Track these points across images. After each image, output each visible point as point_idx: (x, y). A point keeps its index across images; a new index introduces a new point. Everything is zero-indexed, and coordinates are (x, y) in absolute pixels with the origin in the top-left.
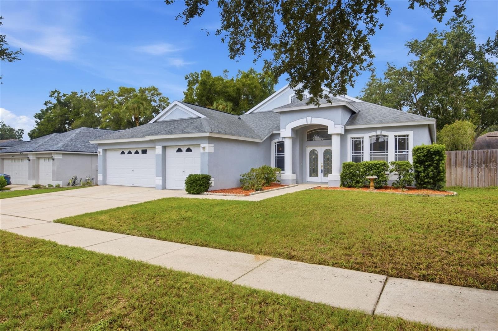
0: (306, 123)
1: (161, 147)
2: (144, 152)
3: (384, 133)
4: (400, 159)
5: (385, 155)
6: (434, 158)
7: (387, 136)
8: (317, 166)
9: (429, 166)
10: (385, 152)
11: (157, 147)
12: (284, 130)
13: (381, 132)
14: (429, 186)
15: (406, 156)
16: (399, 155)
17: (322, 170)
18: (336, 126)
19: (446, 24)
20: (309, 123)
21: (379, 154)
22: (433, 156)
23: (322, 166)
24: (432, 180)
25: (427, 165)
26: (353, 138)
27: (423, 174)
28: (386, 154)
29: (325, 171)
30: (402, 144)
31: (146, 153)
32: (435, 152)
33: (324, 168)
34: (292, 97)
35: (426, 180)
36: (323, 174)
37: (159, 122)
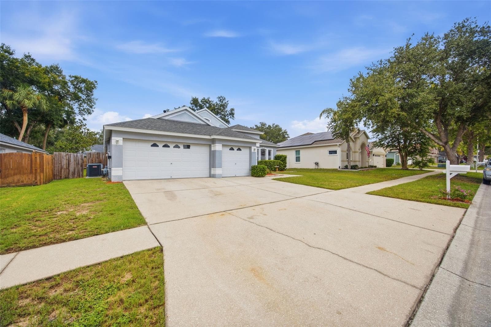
1: (221, 145)
3: (265, 148)
7: (266, 150)
11: (216, 145)
16: (269, 158)
30: (269, 153)
31: (189, 148)
37: (166, 120)
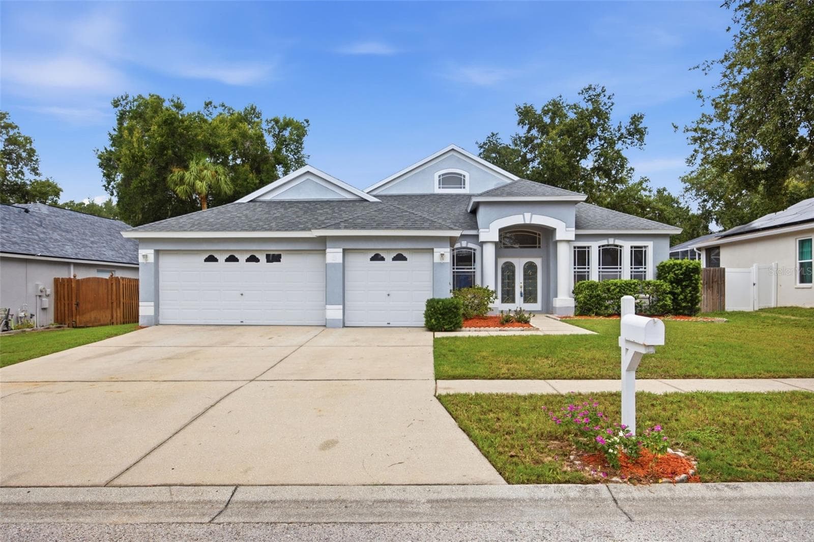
0: (523, 223)
1: (341, 250)
2: (274, 258)
3: (618, 242)
4: (636, 277)
5: (617, 272)
6: (692, 276)
7: (621, 247)
8: (514, 287)
9: (686, 286)
10: (617, 268)
11: (328, 250)
12: (487, 230)
13: (614, 241)
14: (686, 312)
15: (643, 273)
16: (634, 272)
17: (521, 293)
18: (567, 229)
19: (579, 94)
20: (528, 222)
21: (610, 271)
22: (692, 274)
23: (521, 287)
24: (690, 304)
25: (685, 285)
26: (575, 248)
27: (681, 297)
28: (619, 270)
29: (525, 294)
30: (638, 257)
31: (280, 261)
32: (693, 269)
33: (525, 290)
34: (440, 176)
35: (684, 304)
36: (522, 299)
37: (264, 202)
